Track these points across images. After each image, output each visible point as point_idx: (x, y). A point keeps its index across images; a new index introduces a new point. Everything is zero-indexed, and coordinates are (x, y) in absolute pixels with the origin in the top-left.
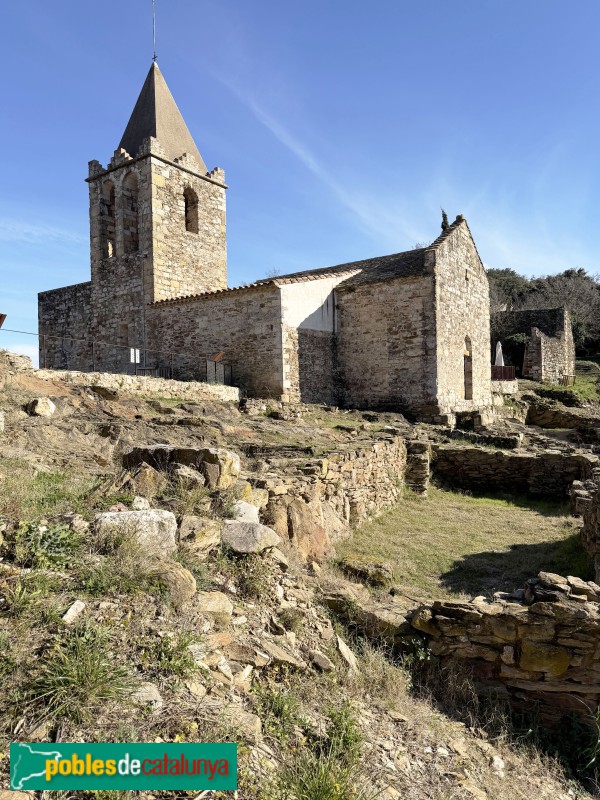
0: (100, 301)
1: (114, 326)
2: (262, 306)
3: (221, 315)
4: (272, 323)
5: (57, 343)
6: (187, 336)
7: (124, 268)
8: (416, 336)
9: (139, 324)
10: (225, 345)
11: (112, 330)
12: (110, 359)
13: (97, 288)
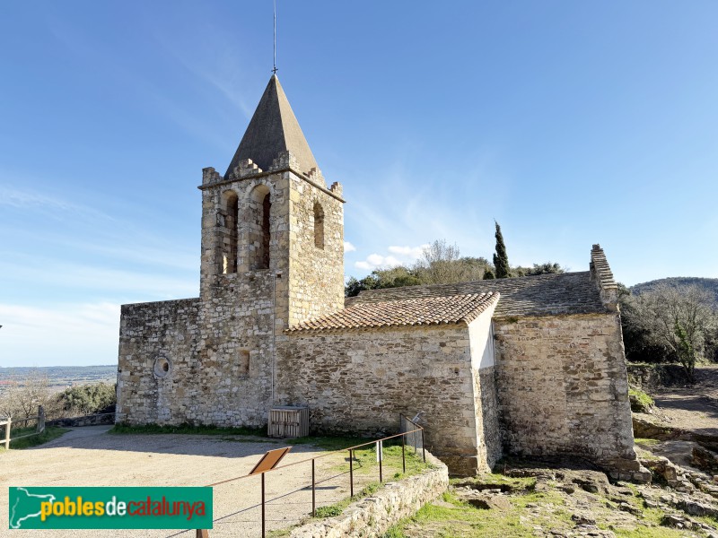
0: (211, 321)
1: (231, 351)
2: (443, 345)
3: (383, 350)
4: (459, 366)
5: (144, 365)
6: (335, 370)
7: (247, 287)
8: (600, 378)
9: (265, 350)
10: (389, 387)
11: (227, 356)
12: (221, 391)
13: (208, 306)
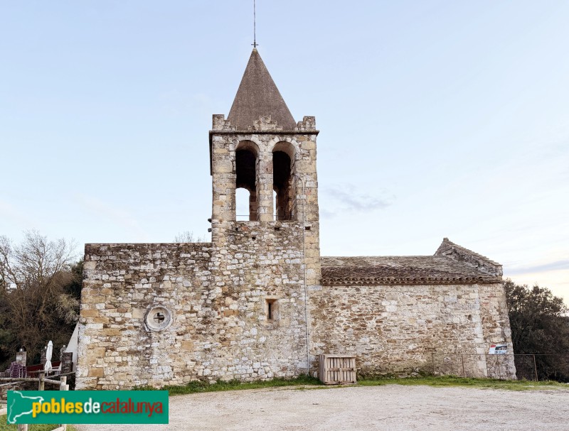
0: (229, 267)
1: (255, 299)
3: (413, 300)
6: (371, 319)
7: (272, 236)
9: (297, 299)
10: (420, 332)
11: (251, 305)
12: (245, 341)
13: (224, 252)
